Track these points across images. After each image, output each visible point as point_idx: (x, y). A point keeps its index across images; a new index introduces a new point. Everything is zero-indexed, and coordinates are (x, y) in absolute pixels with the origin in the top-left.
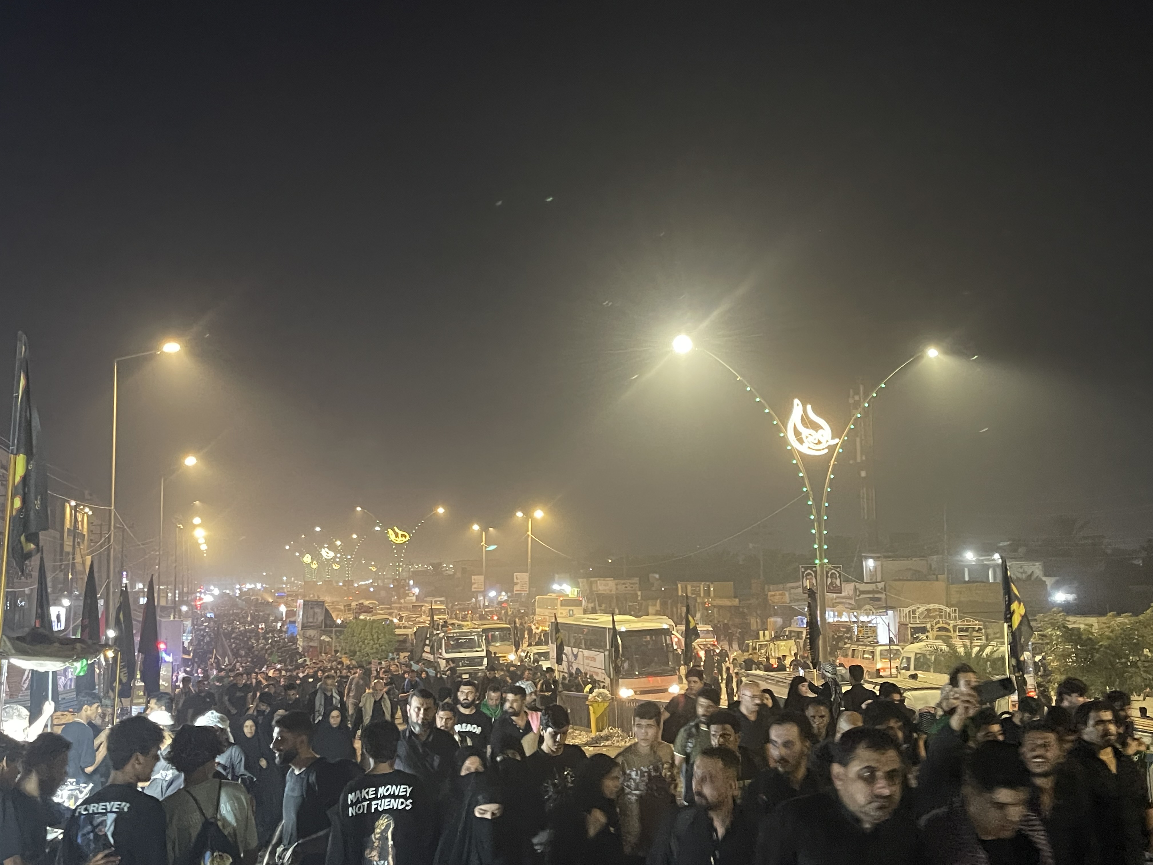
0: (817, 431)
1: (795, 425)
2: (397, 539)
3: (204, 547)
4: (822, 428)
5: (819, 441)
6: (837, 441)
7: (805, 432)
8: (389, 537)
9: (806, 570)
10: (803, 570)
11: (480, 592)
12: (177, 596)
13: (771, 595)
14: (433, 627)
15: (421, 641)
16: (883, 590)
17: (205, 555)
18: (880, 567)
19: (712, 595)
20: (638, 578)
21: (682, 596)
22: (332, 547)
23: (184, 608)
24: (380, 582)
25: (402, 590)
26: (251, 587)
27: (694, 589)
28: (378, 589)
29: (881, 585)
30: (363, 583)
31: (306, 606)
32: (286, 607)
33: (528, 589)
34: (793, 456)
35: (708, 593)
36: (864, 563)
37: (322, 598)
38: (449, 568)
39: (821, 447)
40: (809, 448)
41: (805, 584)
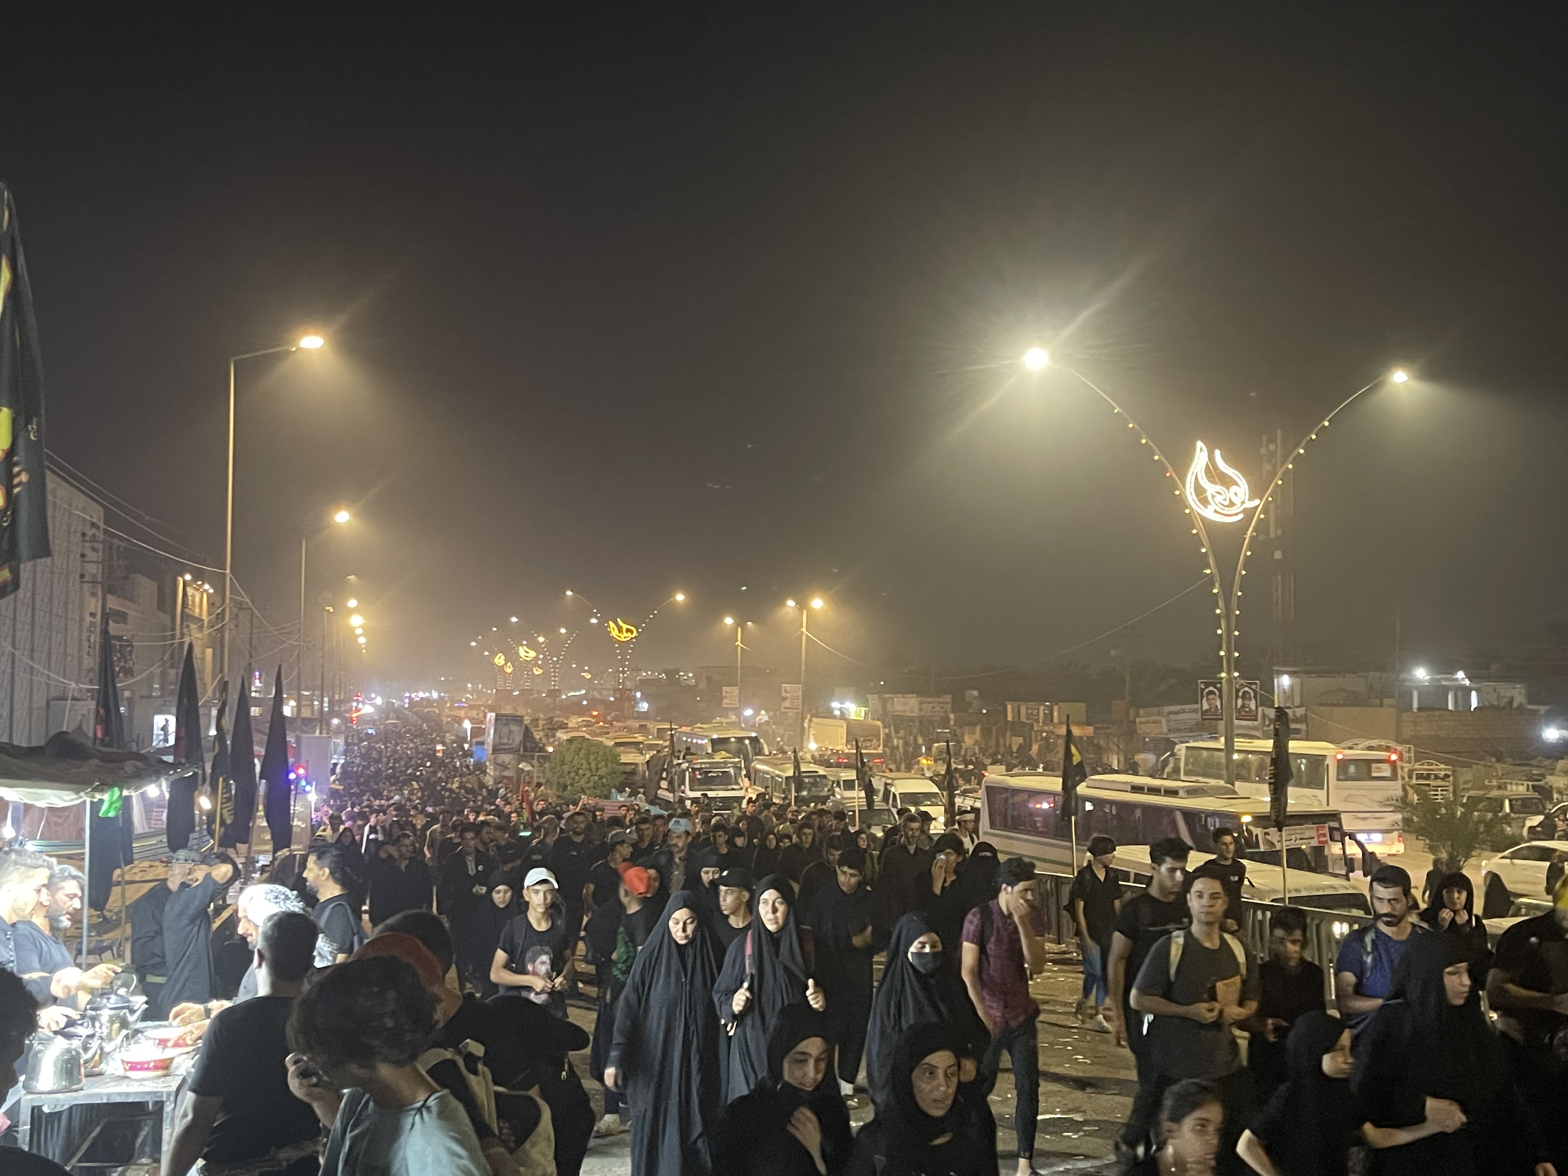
0: (1228, 489)
1: (1196, 478)
2: (621, 635)
3: (362, 640)
4: (1236, 484)
5: (1230, 500)
6: (1256, 502)
7: (1210, 488)
8: (610, 632)
9: (1206, 688)
10: (1203, 687)
11: (735, 709)
12: (326, 705)
13: (1141, 723)
14: (673, 754)
15: (656, 773)
16: (1303, 719)
17: (364, 651)
18: (1299, 686)
19: (1056, 720)
20: (950, 696)
21: (1013, 722)
22: (533, 645)
23: (335, 721)
24: (596, 693)
25: (626, 704)
26: (424, 696)
27: (1029, 711)
28: (594, 703)
29: (1300, 712)
30: (572, 693)
31: (498, 722)
32: (472, 723)
33: (800, 707)
34: (1193, 523)
35: (1049, 718)
36: (1276, 681)
37: (521, 712)
38: (688, 676)
39: (1233, 510)
40: (1216, 511)
41: (1206, 706)
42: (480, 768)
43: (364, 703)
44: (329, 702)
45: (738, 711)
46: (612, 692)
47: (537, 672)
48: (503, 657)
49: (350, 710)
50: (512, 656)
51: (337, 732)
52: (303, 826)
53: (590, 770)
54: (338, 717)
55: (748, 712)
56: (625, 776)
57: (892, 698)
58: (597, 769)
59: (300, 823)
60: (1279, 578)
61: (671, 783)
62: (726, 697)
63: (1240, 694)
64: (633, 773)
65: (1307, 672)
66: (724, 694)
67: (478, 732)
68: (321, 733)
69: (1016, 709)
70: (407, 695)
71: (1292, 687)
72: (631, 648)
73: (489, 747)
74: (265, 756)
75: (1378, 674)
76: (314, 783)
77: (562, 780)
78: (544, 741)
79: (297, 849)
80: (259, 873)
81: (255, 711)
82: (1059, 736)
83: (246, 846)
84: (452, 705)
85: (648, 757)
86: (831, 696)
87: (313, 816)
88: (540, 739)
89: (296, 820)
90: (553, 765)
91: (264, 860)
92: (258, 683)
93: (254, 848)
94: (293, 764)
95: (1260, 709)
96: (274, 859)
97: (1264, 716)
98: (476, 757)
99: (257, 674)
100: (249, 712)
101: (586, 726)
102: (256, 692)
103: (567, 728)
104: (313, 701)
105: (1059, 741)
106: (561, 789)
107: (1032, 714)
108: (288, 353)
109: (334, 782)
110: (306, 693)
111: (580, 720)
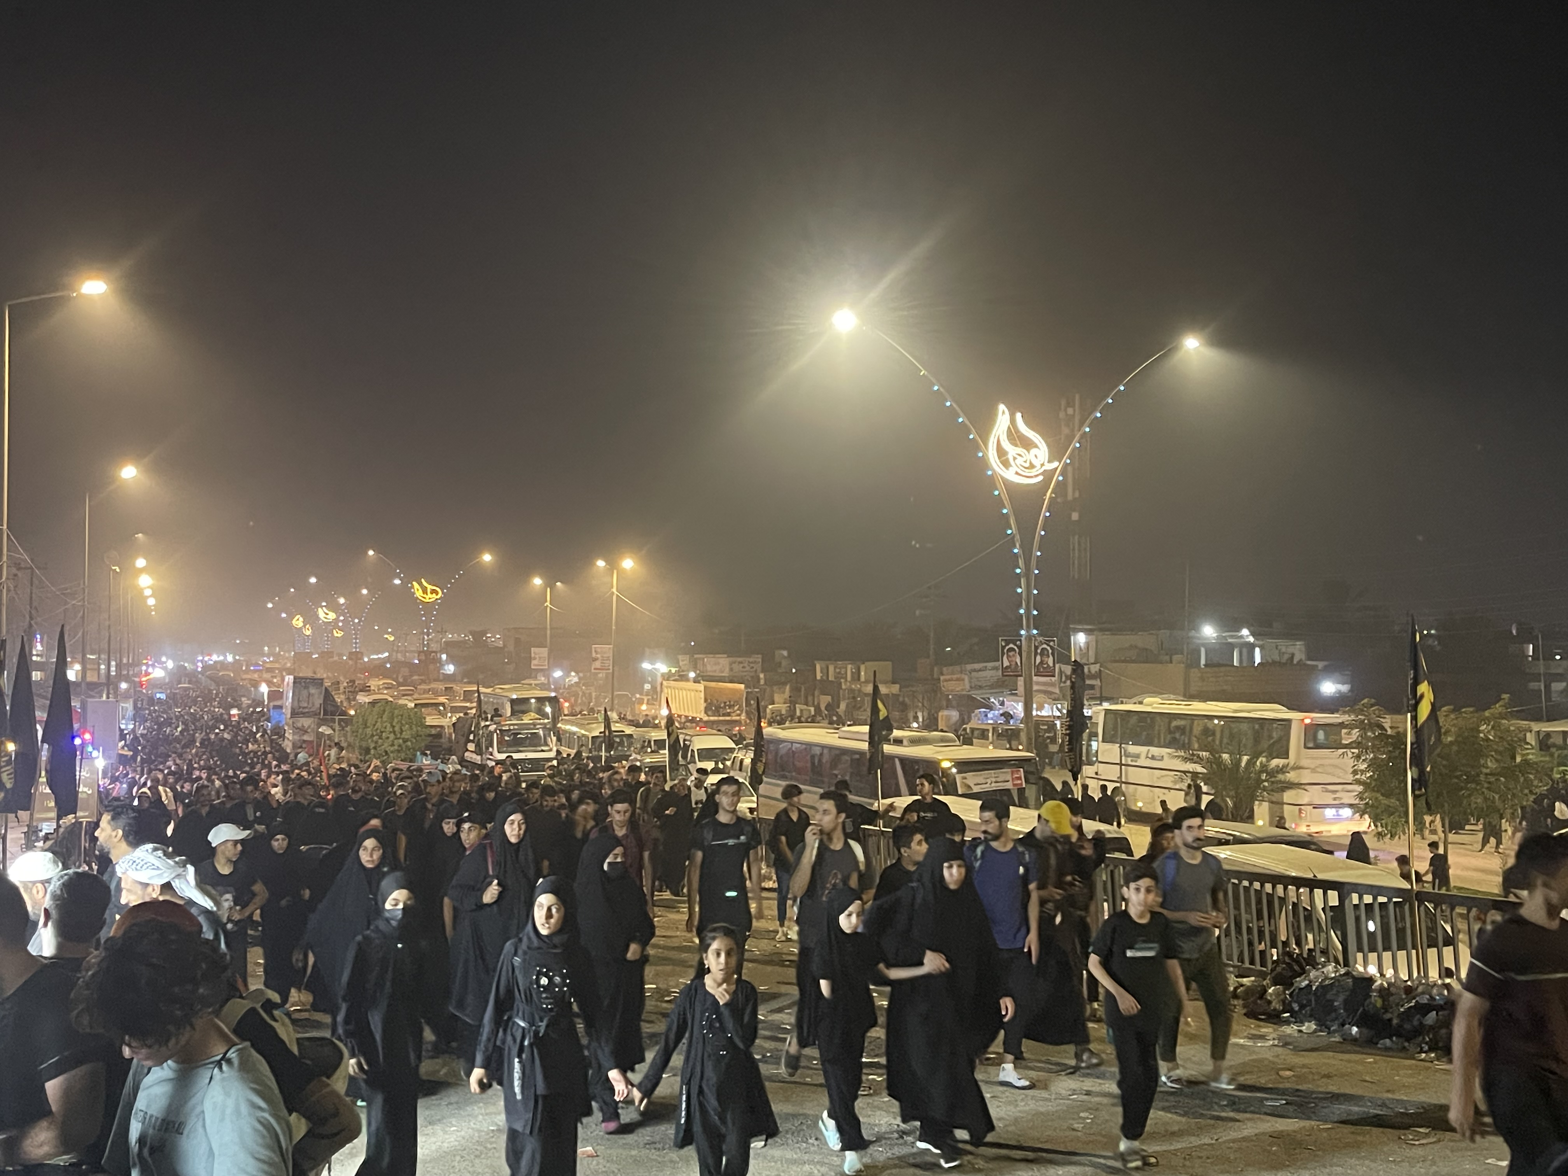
0: (1028, 451)
1: (998, 441)
2: (425, 596)
3: (151, 602)
4: (1036, 446)
5: (1031, 463)
6: (1055, 464)
7: (1012, 450)
8: (414, 593)
9: (1007, 644)
10: (1003, 644)
11: (542, 670)
12: (113, 669)
13: (946, 681)
14: (481, 714)
15: (463, 735)
16: (1099, 675)
17: (153, 613)
18: (1094, 643)
19: (863, 679)
20: (760, 656)
21: (821, 681)
22: (333, 606)
23: (124, 686)
24: (400, 656)
25: (431, 667)
26: (217, 659)
27: (838, 670)
28: (397, 665)
29: (1095, 668)
30: (375, 657)
31: (297, 685)
32: (269, 687)
33: (611, 667)
34: (995, 484)
35: (856, 677)
36: (1072, 638)
37: (321, 674)
38: (495, 638)
39: (1034, 472)
40: (1017, 473)
41: (1006, 663)
42: (279, 732)
43: (153, 666)
44: (117, 666)
45: (547, 673)
46: (416, 655)
47: (338, 634)
48: (301, 619)
49: (139, 674)
50: (311, 618)
51: (126, 696)
52: (90, 792)
53: (394, 732)
54: (126, 681)
55: (558, 674)
56: (430, 739)
57: (703, 659)
58: (402, 731)
59: (86, 789)
60: (1076, 537)
61: (478, 745)
62: (535, 659)
63: (1039, 651)
64: (439, 736)
65: (1101, 630)
66: (533, 655)
67: (275, 695)
68: (108, 697)
69: (824, 666)
70: (200, 658)
71: (1088, 644)
72: (436, 610)
73: (287, 711)
74: (47, 722)
75: (1167, 632)
76: (101, 749)
77: (364, 744)
78: (345, 704)
79: (84, 816)
80: (42, 842)
81: (36, 676)
82: (866, 695)
83: (29, 812)
84: (248, 666)
85: (454, 719)
86: (641, 657)
87: (101, 783)
88: (341, 702)
89: (81, 786)
90: (354, 728)
91: (47, 828)
92: (39, 647)
93: (37, 816)
94: (78, 730)
95: (1057, 666)
96: (59, 826)
97: (1061, 672)
98: (274, 722)
99: (38, 636)
100: (29, 677)
101: (386, 688)
102: (37, 655)
103: (369, 691)
104: (99, 665)
105: (866, 698)
106: (363, 752)
107: (839, 673)
108: (69, 298)
109: (123, 748)
110: (92, 657)
111: (381, 683)
